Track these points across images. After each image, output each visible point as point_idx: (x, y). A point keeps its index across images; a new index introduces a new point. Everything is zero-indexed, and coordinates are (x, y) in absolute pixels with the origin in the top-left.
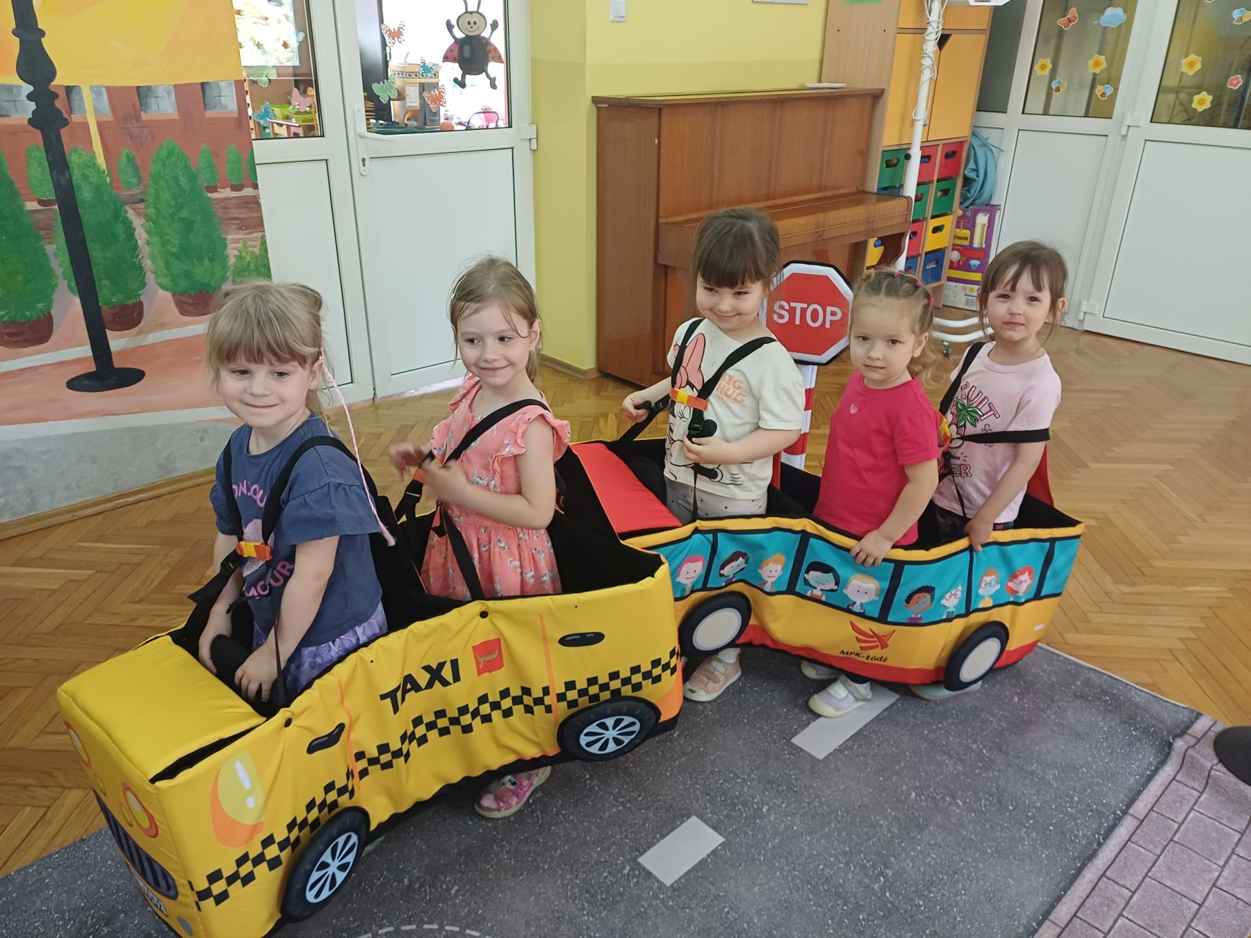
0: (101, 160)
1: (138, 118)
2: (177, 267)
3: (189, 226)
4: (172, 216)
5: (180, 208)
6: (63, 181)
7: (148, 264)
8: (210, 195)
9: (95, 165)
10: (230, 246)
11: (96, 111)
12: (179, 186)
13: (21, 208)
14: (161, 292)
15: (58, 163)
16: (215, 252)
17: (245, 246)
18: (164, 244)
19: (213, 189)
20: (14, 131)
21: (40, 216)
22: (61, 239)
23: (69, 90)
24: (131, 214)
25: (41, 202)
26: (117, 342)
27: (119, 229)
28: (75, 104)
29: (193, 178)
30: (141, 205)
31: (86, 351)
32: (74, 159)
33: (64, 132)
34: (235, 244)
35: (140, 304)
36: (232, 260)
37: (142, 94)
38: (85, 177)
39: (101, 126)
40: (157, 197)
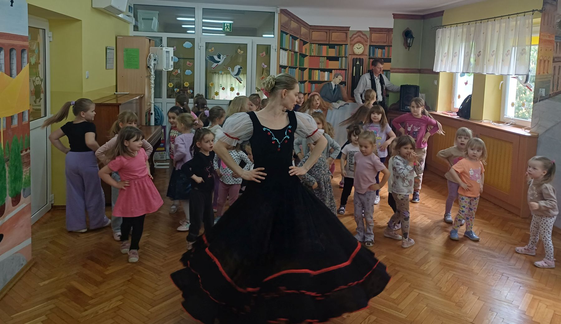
1: (11, 127)
3: (16, 168)
5: (15, 161)
11: (3, 127)
12: (16, 152)
16: (21, 177)
17: (26, 173)
18: (11, 177)
19: (22, 152)
24: (6, 166)
27: (3, 173)
29: (18, 149)
30: (8, 162)
34: (24, 173)
36: (23, 180)
37: (12, 118)
39: (4, 132)
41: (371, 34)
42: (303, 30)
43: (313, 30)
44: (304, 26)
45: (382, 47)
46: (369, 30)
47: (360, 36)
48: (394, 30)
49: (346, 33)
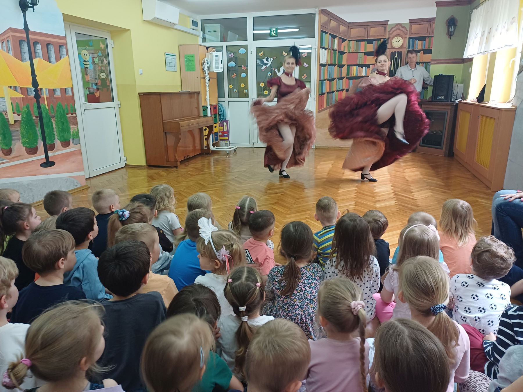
0: (47, 107)
1: (54, 96)
2: (61, 134)
3: (63, 123)
4: (60, 121)
5: (61, 119)
6: (40, 111)
7: (55, 133)
8: (67, 116)
9: (46, 108)
10: (71, 129)
11: (46, 94)
12: (61, 113)
13: (32, 118)
14: (58, 141)
15: (39, 107)
16: (68, 131)
17: (74, 129)
18: (59, 128)
19: (68, 114)
20: (31, 99)
21: (36, 120)
22: (39, 126)
23: (41, 89)
24: (52, 120)
25: (36, 117)
26: (50, 154)
27: (50, 124)
28: (42, 93)
29: (64, 111)
30: (54, 118)
31: (44, 156)
32: (42, 106)
33: (40, 99)
34: (72, 128)
35: (54, 143)
36: (72, 133)
37: (54, 90)
38: (44, 111)
39: (47, 98)
40: (57, 116)
41: (411, 26)
42: (342, 28)
43: (351, 27)
44: (343, 24)
45: (423, 39)
46: (409, 21)
47: (399, 29)
48: (436, 20)
49: (385, 27)
